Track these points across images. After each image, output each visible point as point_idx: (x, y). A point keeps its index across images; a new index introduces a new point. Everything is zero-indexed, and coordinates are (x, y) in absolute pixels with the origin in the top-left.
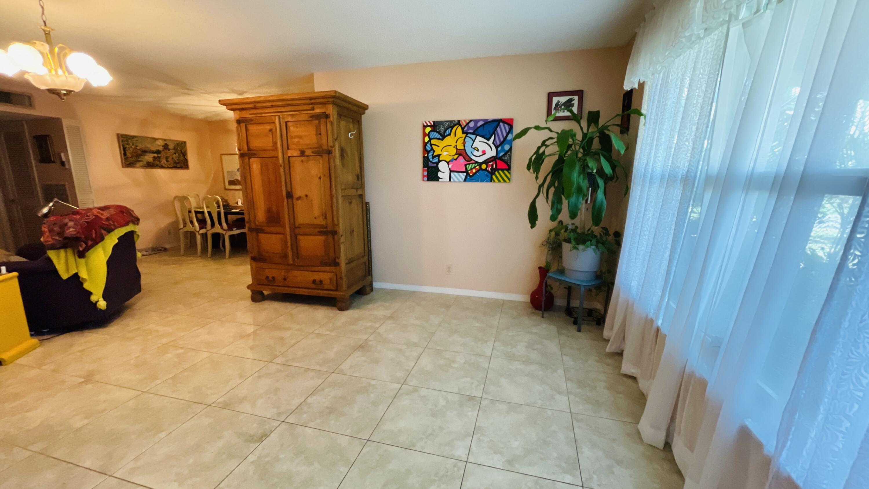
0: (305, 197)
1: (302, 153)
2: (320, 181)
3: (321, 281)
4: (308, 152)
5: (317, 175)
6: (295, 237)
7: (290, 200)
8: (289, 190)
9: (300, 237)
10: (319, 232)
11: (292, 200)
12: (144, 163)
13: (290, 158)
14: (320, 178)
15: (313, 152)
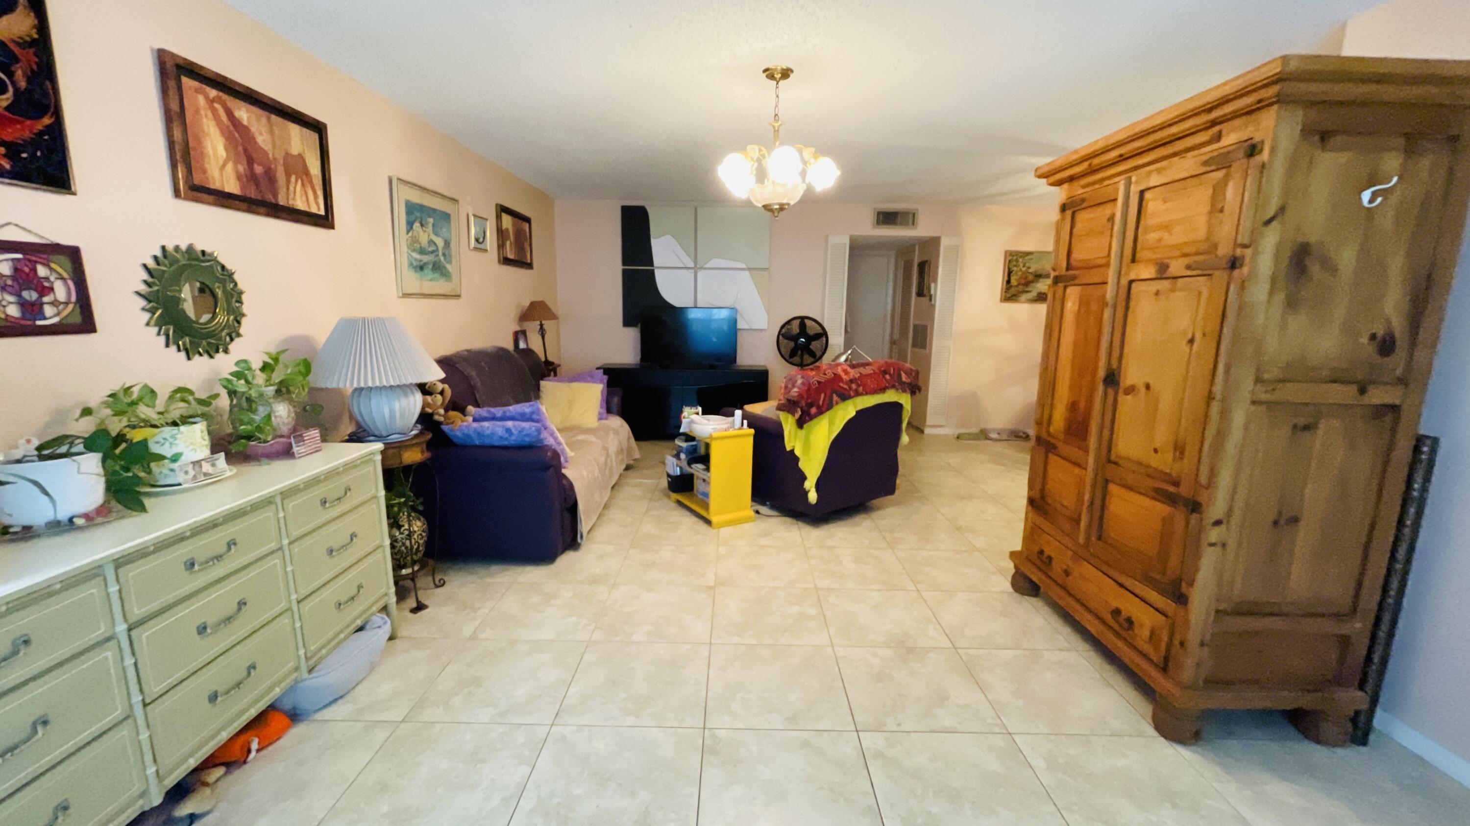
0: (1143, 389)
1: (1162, 270)
2: (1191, 350)
3: (1130, 622)
4: (1176, 267)
5: (1184, 332)
6: (1103, 484)
7: (1111, 392)
8: (1115, 365)
9: (1113, 488)
10: (1157, 491)
11: (1116, 393)
12: (1034, 294)
13: (1134, 285)
14: (1191, 341)
15: (1188, 267)
